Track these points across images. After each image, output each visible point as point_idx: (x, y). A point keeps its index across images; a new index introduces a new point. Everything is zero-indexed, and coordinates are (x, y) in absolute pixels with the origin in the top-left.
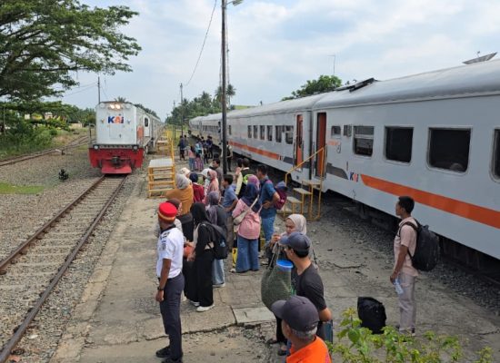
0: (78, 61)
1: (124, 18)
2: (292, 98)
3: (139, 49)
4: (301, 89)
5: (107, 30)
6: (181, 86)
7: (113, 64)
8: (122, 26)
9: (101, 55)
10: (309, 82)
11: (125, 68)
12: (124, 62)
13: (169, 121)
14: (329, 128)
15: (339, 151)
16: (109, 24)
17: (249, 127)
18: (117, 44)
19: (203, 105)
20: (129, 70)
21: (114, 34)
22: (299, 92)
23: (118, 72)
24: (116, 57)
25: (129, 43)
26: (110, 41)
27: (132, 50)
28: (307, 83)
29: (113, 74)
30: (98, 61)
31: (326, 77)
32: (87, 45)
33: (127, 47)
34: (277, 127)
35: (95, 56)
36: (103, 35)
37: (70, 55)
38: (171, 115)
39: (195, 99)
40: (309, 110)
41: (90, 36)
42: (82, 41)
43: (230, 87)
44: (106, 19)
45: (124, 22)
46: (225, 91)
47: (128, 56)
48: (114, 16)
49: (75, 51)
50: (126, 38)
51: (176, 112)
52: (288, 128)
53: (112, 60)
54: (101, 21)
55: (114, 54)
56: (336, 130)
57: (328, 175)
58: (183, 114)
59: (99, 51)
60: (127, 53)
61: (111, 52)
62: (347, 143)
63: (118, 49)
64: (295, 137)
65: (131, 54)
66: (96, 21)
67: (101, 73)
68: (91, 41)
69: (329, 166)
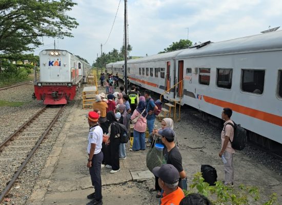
0: (43, 31)
1: (69, 7)
2: (164, 52)
3: (78, 24)
4: (169, 47)
5: (59, 13)
6: (101, 46)
7: (63, 33)
8: (68, 11)
9: (56, 28)
10: (173, 43)
11: (69, 35)
12: (69, 31)
13: (94, 65)
15: (191, 82)
16: (60, 10)
17: (140, 68)
18: (65, 21)
19: (114, 56)
20: (72, 36)
21: (63, 16)
22: (168, 49)
23: (66, 37)
24: (65, 29)
25: (72, 21)
26: (61, 19)
27: (74, 25)
29: (63, 38)
30: (54, 31)
31: (183, 40)
32: (48, 22)
33: (71, 23)
34: (155, 69)
35: (52, 28)
36: (58, 16)
37: (38, 27)
38: (95, 62)
39: (109, 53)
40: (174, 59)
41: (50, 17)
42: (45, 20)
43: (129, 46)
44: (59, 7)
45: (69, 9)
46: (126, 48)
47: (71, 28)
48: (63, 6)
49: (41, 25)
50: (70, 18)
51: (98, 60)
52: (162, 69)
53: (62, 30)
54: (56, 8)
55: (63, 27)
56: (189, 70)
57: (184, 96)
58: (103, 61)
59: (55, 25)
60: (71, 27)
61: (61, 26)
62: (195, 78)
63: (66, 24)
64: (166, 74)
65: (73, 27)
66: (53, 9)
67: (56, 38)
68: (50, 20)
69: (185, 90)
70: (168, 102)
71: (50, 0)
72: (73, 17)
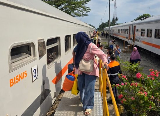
0: (75, 14)
1: (87, 2)
2: (134, 21)
3: (90, 10)
4: (137, 18)
5: (82, 6)
6: (101, 19)
7: (84, 15)
8: (86, 4)
9: (81, 12)
10: (140, 16)
11: (87, 15)
12: (86, 14)
13: (98, 29)
14: (136, 29)
16: (83, 4)
17: (118, 30)
18: (85, 9)
19: (108, 24)
20: (88, 16)
21: (84, 7)
22: (136, 19)
23: (85, 16)
24: (85, 13)
25: (88, 9)
26: (83, 8)
27: (89, 10)
28: (139, 16)
29: (84, 17)
30: (80, 14)
32: (78, 10)
33: (88, 10)
34: (125, 30)
35: (79, 13)
36: (82, 7)
37: (74, 13)
38: (99, 27)
39: (106, 22)
40: (132, 25)
41: (79, 8)
42: (76, 9)
43: (117, 18)
44: (82, 3)
45: (87, 3)
46: (115, 20)
47: (88, 12)
48: (84, 2)
49: (75, 11)
50: (87, 7)
51: (100, 26)
52: (127, 30)
53: (84, 13)
54: (81, 4)
55: (84, 12)
56: (138, 30)
58: (102, 26)
59: (80, 11)
60: (87, 11)
61: (83, 11)
62: (140, 33)
63: (85, 10)
64: (129, 32)
65: (88, 11)
66: (80, 4)
67: (81, 17)
68: (79, 9)
69: (136, 39)
70: (128, 44)
71: (79, 0)
72: (88, 7)
